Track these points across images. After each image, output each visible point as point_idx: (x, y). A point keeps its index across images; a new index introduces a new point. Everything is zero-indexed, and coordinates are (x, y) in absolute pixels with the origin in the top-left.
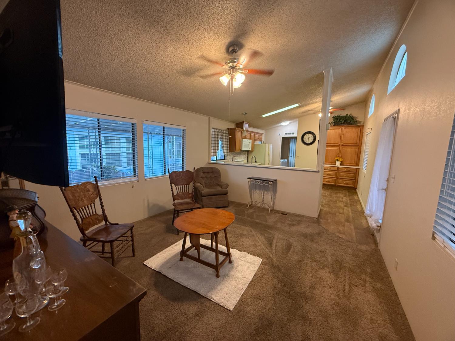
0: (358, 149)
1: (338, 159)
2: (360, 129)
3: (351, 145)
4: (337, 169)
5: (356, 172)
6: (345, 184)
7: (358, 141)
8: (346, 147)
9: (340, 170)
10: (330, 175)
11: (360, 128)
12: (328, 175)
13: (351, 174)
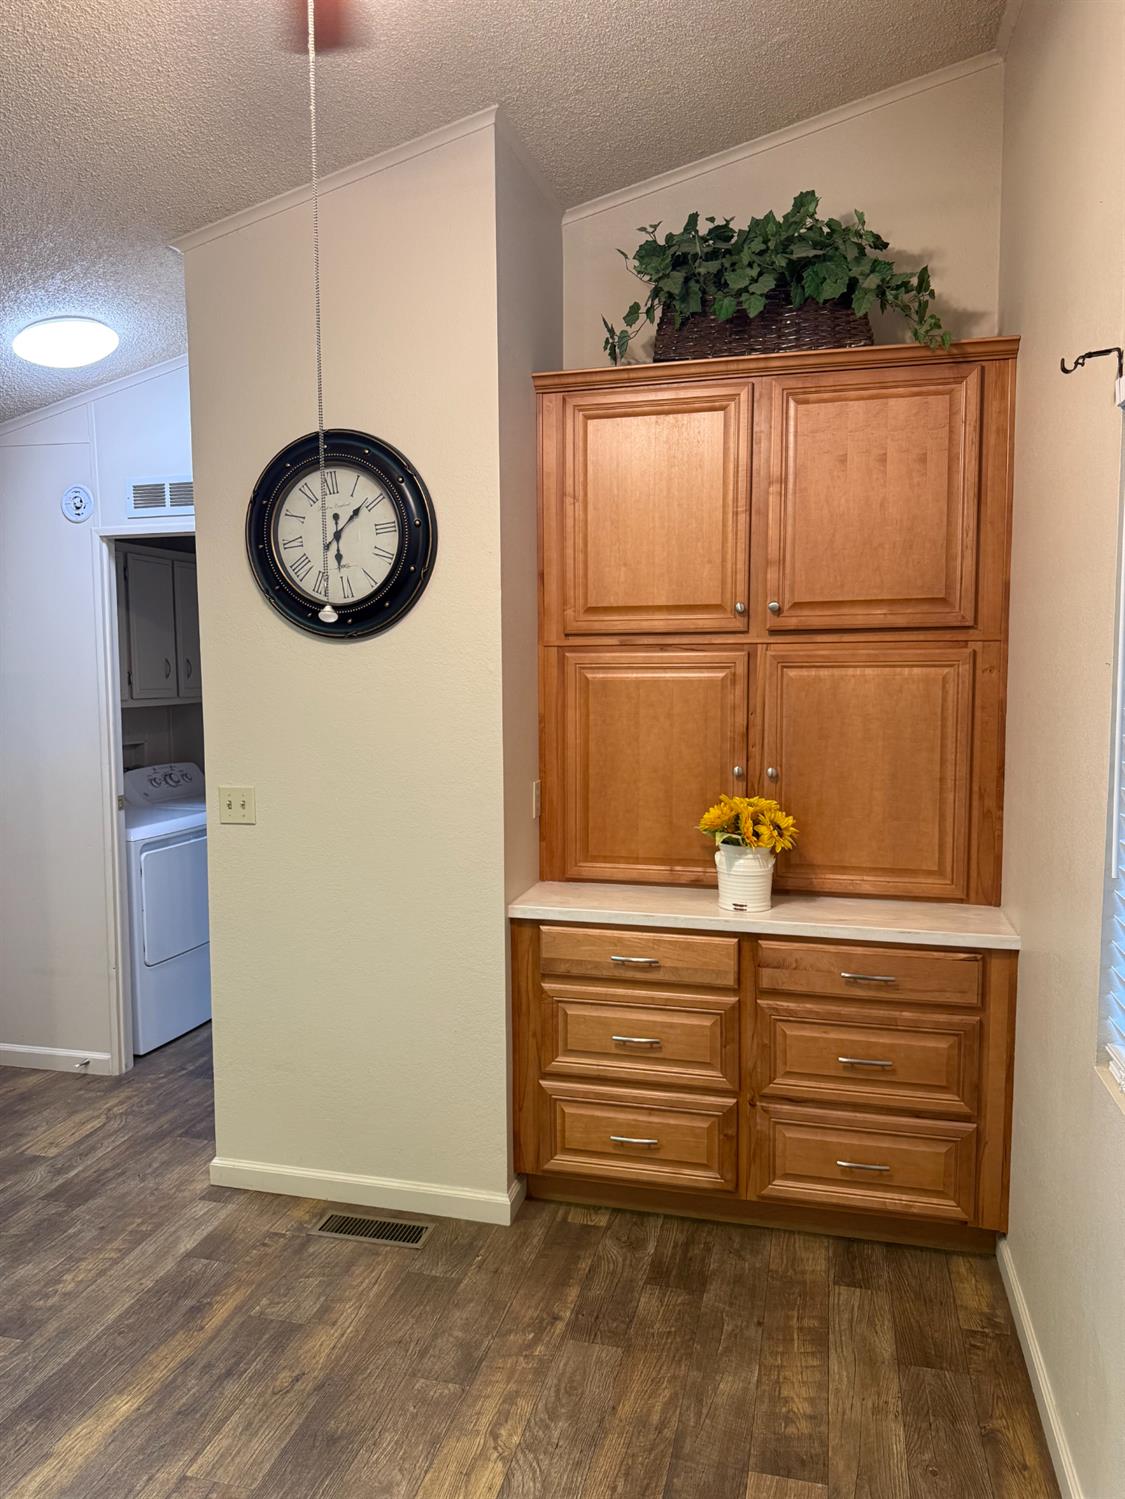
0: (965, 669)
1: (734, 824)
2: (967, 392)
3: (878, 616)
4: (730, 964)
5: (981, 1008)
6: (850, 1178)
7: (965, 566)
8: (823, 646)
9: (767, 977)
10: (650, 1052)
11: (973, 378)
12: (628, 1051)
13: (913, 1029)
